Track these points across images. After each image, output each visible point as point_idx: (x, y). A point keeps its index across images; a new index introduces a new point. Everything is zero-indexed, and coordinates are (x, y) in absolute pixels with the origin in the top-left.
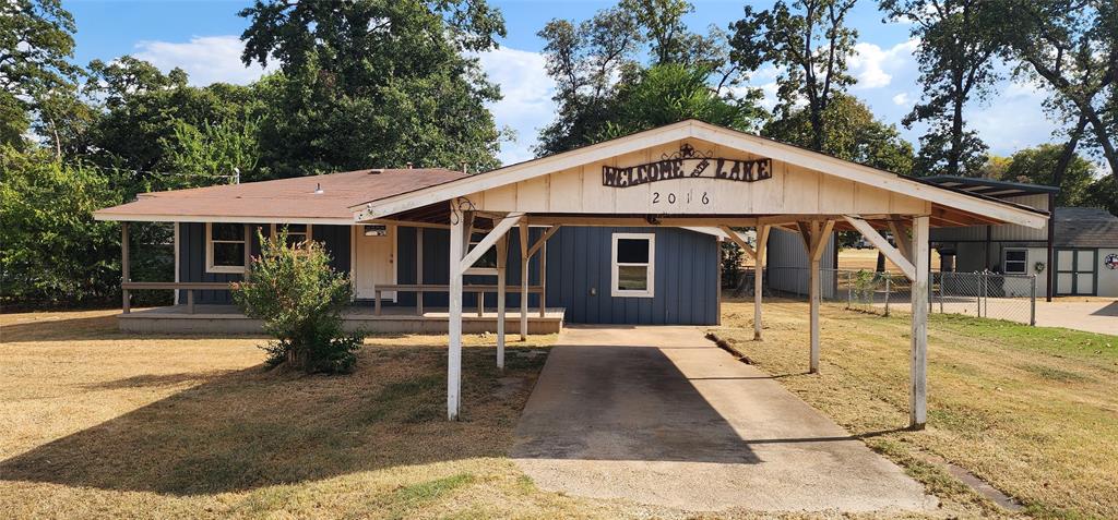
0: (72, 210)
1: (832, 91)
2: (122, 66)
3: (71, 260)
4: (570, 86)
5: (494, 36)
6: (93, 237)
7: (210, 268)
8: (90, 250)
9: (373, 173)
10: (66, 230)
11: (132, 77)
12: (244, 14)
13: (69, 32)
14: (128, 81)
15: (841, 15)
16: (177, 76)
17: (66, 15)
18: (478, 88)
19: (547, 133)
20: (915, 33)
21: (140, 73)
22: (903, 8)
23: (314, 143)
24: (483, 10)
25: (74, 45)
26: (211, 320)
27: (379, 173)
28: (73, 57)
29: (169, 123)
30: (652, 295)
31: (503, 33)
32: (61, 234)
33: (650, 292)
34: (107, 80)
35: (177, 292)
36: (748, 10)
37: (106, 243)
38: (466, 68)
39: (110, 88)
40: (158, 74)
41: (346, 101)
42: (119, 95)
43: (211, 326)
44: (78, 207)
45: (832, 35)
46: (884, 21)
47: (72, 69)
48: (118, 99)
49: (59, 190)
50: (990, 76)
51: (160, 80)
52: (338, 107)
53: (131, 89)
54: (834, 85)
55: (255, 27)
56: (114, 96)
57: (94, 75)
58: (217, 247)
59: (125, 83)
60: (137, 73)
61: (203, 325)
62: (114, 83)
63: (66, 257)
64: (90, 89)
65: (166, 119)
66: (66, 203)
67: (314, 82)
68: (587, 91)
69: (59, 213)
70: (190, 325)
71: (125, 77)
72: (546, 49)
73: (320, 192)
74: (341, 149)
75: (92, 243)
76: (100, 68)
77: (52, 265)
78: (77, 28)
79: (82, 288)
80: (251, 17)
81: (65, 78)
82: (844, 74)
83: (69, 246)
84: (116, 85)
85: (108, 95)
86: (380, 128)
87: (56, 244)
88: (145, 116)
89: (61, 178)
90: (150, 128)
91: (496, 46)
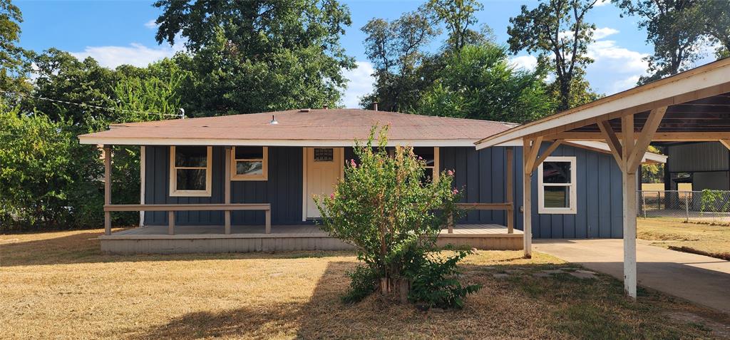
0: (28, 150)
1: (576, 68)
2: (49, 55)
3: (26, 191)
4: (383, 66)
5: (342, 25)
6: (45, 172)
7: (174, 192)
8: (43, 183)
9: (302, 111)
10: (23, 166)
11: (57, 63)
12: (158, 5)
13: (17, 22)
14: (53, 66)
15: (583, 14)
16: (89, 62)
17: (15, 9)
18: (339, 60)
19: (366, 99)
20: (642, 25)
21: (62, 60)
22: (635, 6)
23: (226, 96)
24: (334, 4)
25: (20, 32)
26: (192, 240)
27: (307, 111)
28: (18, 41)
29: (89, 93)
30: (575, 212)
31: (349, 23)
32: (18, 169)
33: (572, 209)
34: (38, 65)
35: (142, 214)
36: (523, 8)
37: (56, 177)
38: (329, 45)
39: (40, 71)
40: (76, 61)
41: (248, 65)
42: (47, 76)
43: (193, 246)
44: (32, 147)
45: (576, 28)
46: (621, 16)
47: (18, 50)
48: (45, 79)
49: (15, 133)
50: (692, 56)
51: (77, 65)
52: (241, 69)
53: (55, 73)
54: (577, 64)
55: (168, 13)
56: (43, 76)
57: (29, 61)
58: (179, 174)
59: (51, 68)
60: (61, 60)
61: (185, 245)
62: (43, 68)
63: (22, 189)
64: (25, 71)
65: (86, 90)
66: (23, 144)
67: (223, 50)
68: (395, 70)
69: (17, 153)
70: (171, 245)
71: (51, 63)
72: (367, 40)
73: (276, 123)
74: (245, 102)
75: (45, 177)
76: (33, 56)
77: (10, 195)
78: (23, 19)
79: (34, 214)
80: (163, 7)
81: (12, 57)
82: (584, 56)
83: (25, 180)
84: (44, 68)
85: (38, 76)
86: (278, 84)
87: (14, 177)
88: (69, 89)
89: (18, 124)
90: (74, 96)
91: (343, 32)
